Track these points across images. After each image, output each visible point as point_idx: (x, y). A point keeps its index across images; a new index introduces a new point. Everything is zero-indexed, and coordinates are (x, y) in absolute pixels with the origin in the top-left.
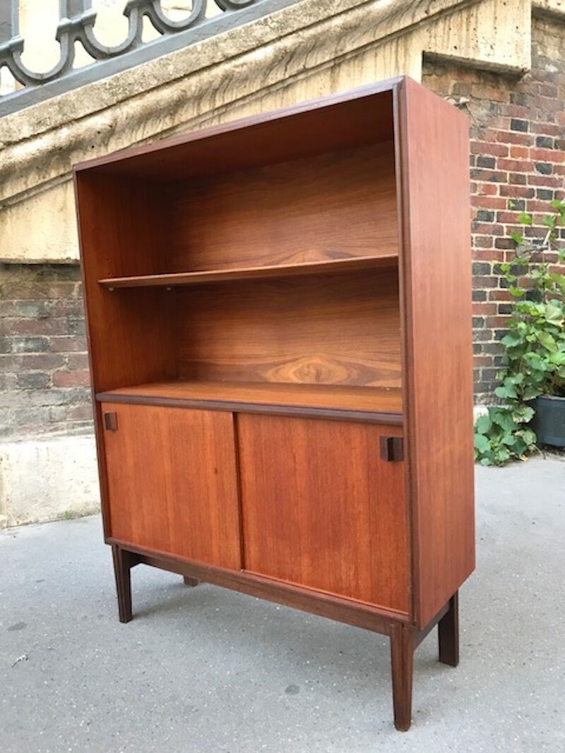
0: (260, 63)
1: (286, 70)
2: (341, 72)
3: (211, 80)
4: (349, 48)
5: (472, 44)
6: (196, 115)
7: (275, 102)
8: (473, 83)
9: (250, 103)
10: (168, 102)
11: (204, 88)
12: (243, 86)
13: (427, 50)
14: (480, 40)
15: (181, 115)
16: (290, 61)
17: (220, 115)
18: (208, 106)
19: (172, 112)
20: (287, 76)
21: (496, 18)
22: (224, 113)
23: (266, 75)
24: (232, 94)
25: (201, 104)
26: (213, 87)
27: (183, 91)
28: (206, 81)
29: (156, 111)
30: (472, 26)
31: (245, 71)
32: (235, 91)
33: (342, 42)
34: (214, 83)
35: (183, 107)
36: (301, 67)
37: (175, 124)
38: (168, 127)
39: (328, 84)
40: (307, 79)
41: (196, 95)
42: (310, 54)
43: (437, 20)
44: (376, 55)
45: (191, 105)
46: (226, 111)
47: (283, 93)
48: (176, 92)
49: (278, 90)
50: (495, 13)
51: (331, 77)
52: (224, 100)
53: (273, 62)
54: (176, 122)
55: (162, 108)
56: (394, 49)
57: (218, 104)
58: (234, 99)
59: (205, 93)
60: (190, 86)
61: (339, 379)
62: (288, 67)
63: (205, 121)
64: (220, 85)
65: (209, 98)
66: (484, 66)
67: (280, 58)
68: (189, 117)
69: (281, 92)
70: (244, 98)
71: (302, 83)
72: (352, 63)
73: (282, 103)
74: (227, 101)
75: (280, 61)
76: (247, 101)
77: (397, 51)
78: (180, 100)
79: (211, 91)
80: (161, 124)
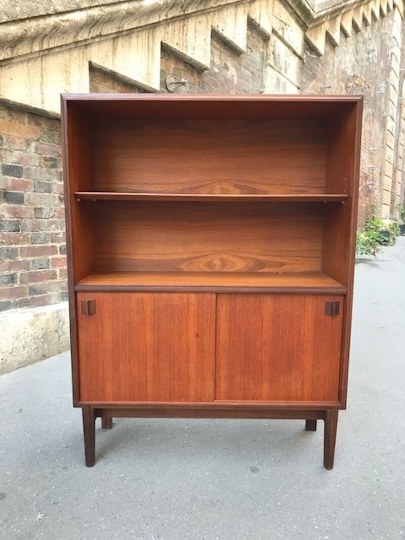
0: (78, 23)
1: (90, 32)
2: (119, 43)
3: (45, 26)
4: (126, 27)
5: (185, 44)
6: (29, 51)
7: (79, 54)
8: (182, 70)
9: (63, 52)
10: (14, 37)
11: (40, 32)
12: (62, 37)
13: (164, 42)
14: (189, 43)
15: (19, 49)
16: (93, 26)
17: (43, 56)
18: (38, 47)
19: (13, 45)
20: (90, 37)
21: (196, 30)
22: (46, 55)
23: (78, 33)
24: (54, 41)
25: (34, 45)
26: (45, 33)
27: (26, 31)
28: (41, 26)
29: (4, 42)
30: (185, 33)
31: (67, 26)
32: (57, 39)
33: (123, 22)
34: (47, 30)
35: (21, 43)
36: (99, 33)
37: (14, 56)
38: (8, 57)
39: (111, 49)
40: (99, 42)
41: (33, 36)
42: (105, 25)
43: (169, 23)
44: (138, 37)
45: (27, 42)
46: (48, 53)
47: (84, 49)
48: (20, 30)
49: (82, 46)
50: (195, 27)
51: (113, 45)
52: (49, 45)
53: (85, 25)
54: (15, 55)
55: (8, 40)
56: (147, 35)
57: (45, 47)
58: (56, 46)
59: (39, 36)
60: (31, 28)
61: (239, 268)
62: (92, 30)
63: (32, 58)
64: (50, 32)
65: (39, 40)
66: (189, 60)
67: (89, 23)
68: (24, 53)
69: (82, 47)
70: (60, 47)
71: (96, 45)
72: (125, 38)
73: (83, 56)
74: (51, 46)
75: (88, 24)
76: (62, 49)
77: (148, 37)
78: (22, 36)
79: (43, 35)
80: (3, 54)
